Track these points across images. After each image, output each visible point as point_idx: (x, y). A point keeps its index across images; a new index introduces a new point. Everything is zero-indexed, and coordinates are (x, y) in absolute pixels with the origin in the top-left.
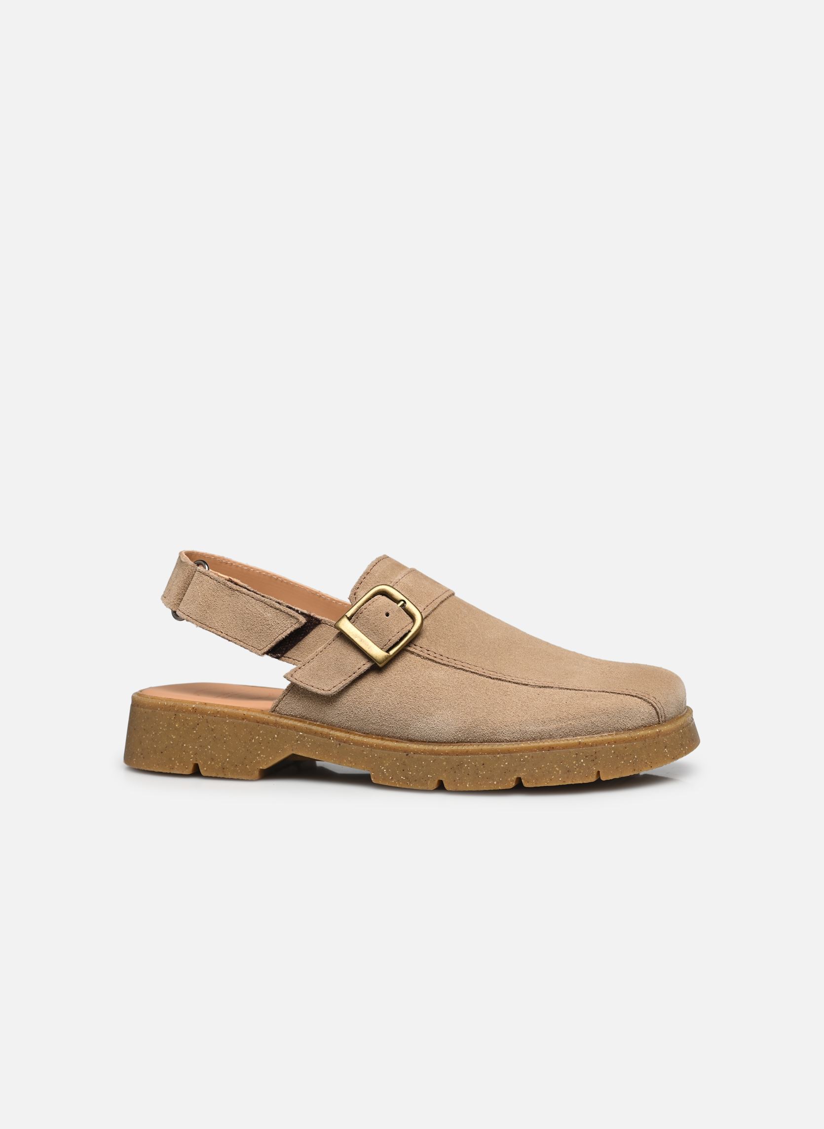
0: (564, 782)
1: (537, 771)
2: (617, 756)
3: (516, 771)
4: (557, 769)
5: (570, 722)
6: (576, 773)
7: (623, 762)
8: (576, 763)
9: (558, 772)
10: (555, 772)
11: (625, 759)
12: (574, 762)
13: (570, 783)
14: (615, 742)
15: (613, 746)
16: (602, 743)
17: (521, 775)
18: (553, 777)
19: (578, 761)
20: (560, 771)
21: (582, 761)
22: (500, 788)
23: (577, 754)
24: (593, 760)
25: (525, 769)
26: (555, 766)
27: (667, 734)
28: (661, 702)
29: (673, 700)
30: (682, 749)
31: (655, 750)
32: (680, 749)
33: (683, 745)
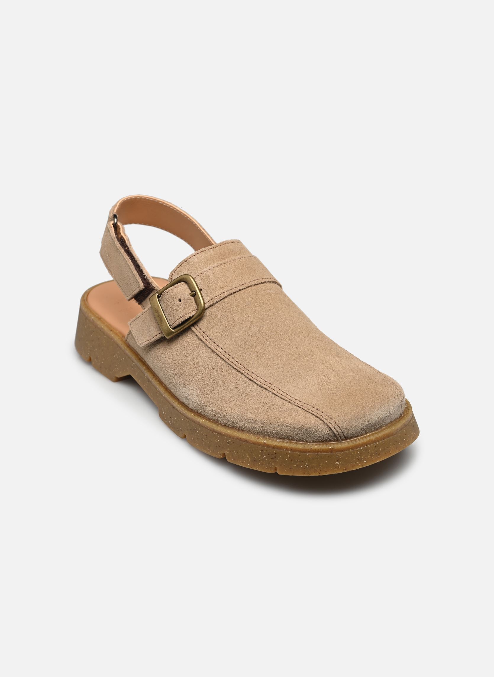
0: (251, 467)
1: (235, 453)
2: (292, 460)
3: (223, 448)
4: (248, 457)
5: (262, 425)
6: (259, 463)
7: (295, 466)
8: (260, 457)
9: (248, 459)
10: (246, 458)
11: (298, 463)
12: (260, 456)
13: (255, 469)
14: (292, 450)
15: (290, 452)
16: (281, 448)
17: (226, 452)
18: (244, 461)
19: (262, 456)
20: (250, 459)
21: (265, 456)
22: (213, 456)
23: (262, 451)
24: (273, 459)
25: (228, 449)
26: (247, 454)
27: (342, 451)
28: (341, 426)
29: (358, 424)
30: (358, 463)
31: (326, 462)
32: (356, 463)
33: (360, 460)
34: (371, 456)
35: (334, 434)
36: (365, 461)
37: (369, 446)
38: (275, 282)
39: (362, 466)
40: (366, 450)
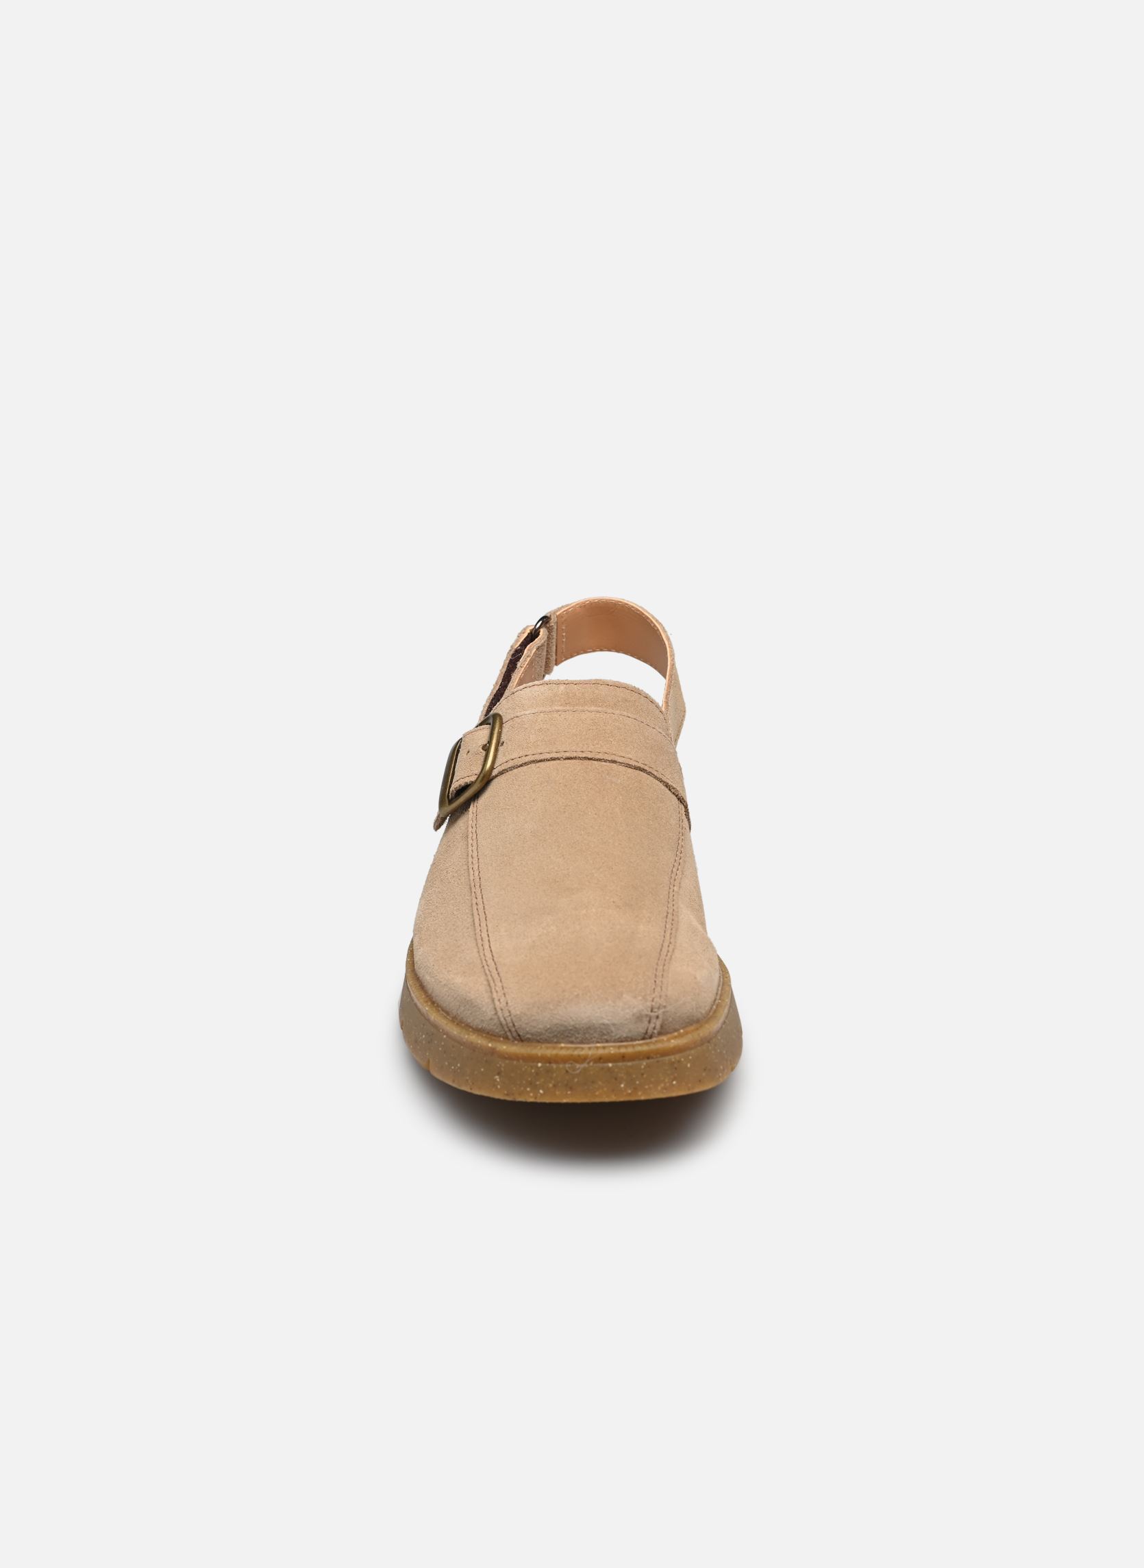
27: (506, 1058)
28: (513, 1012)
29: (543, 1019)
30: (528, 1089)
31: (482, 1070)
32: (525, 1088)
33: (535, 1088)
34: (555, 1086)
35: (501, 1024)
36: (541, 1091)
37: (554, 1066)
38: (682, 801)
39: (536, 1098)
40: (549, 1071)
